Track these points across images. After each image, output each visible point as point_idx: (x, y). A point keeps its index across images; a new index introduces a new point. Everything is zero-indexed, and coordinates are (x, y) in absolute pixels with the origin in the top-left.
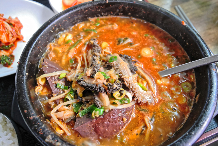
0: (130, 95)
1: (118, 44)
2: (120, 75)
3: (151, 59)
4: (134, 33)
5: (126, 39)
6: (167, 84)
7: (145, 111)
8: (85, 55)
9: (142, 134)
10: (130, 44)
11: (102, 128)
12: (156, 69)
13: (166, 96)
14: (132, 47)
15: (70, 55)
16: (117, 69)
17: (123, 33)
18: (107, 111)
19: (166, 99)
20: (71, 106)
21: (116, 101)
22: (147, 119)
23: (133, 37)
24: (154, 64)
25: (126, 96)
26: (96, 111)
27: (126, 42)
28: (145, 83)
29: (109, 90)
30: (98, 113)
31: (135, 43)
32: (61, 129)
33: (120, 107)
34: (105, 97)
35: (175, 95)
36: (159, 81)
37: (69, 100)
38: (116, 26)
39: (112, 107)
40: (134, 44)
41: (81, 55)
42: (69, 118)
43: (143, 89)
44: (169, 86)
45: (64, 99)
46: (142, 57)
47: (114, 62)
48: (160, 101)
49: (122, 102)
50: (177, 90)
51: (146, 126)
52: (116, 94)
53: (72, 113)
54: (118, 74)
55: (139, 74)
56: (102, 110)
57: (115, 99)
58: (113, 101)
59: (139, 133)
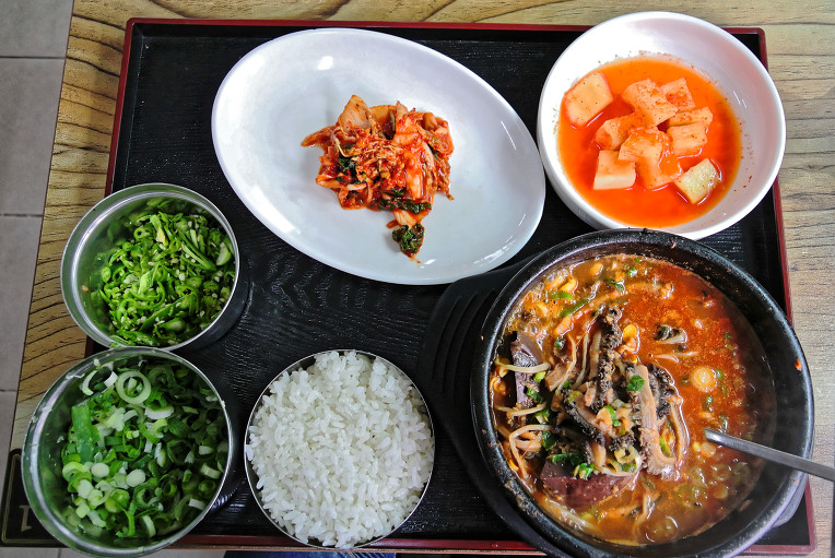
0: (639, 460)
1: (655, 339)
2: (637, 423)
3: (705, 396)
4: (698, 324)
5: (676, 332)
6: (709, 456)
7: (651, 486)
8: (586, 340)
9: (631, 517)
10: (679, 348)
11: (578, 492)
12: (705, 420)
13: (697, 477)
14: (679, 354)
15: (560, 331)
16: (638, 410)
17: (673, 314)
18: (596, 473)
19: (695, 481)
20: (540, 434)
21: (615, 465)
22: (648, 500)
23: (692, 331)
24: (706, 409)
25: (634, 462)
26: (582, 468)
27: (672, 341)
28: (672, 440)
29: (611, 445)
30: (584, 473)
31: (691, 347)
32: (516, 464)
33: (619, 473)
34: (602, 451)
35: (713, 479)
36: (697, 446)
37: (538, 423)
38: (668, 293)
39: (606, 471)
40: (687, 350)
41: (578, 337)
42: (533, 453)
43: (663, 449)
44: (710, 461)
45: (531, 419)
46: (690, 384)
47: (637, 393)
48: (682, 481)
49: (625, 467)
50: (720, 472)
51: (640, 509)
52: (620, 454)
53: (539, 446)
54: (634, 421)
55: (669, 418)
56: (590, 470)
57: (615, 459)
58: (611, 462)
59: (626, 514)
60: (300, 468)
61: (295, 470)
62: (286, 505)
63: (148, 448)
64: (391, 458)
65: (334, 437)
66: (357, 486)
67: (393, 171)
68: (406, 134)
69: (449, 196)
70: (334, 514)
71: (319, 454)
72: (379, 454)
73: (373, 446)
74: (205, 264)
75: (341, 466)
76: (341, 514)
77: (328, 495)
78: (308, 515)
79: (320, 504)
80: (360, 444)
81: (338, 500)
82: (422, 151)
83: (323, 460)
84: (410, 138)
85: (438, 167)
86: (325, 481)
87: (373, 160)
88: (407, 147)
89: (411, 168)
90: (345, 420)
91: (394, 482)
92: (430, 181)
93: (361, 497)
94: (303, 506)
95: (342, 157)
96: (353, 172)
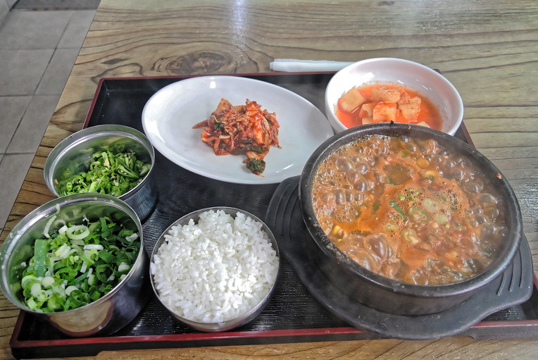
60: (188, 272)
61: (184, 273)
62: (178, 297)
63: (83, 270)
64: (250, 263)
65: (211, 253)
66: (227, 280)
67: (246, 128)
68: (252, 111)
69: (278, 147)
70: (212, 298)
71: (201, 263)
72: (242, 261)
73: (238, 258)
74: (132, 175)
75: (216, 268)
76: (216, 298)
77: (207, 287)
78: (192, 302)
79: (201, 293)
80: (229, 256)
81: (214, 289)
82: (262, 119)
83: (204, 266)
84: (254, 113)
85: (271, 129)
86: (205, 278)
87: (234, 122)
88: (253, 117)
89: (256, 127)
90: (219, 244)
91: (252, 279)
92: (267, 135)
93: (231, 288)
94: (189, 296)
95: (216, 123)
96: (223, 130)
